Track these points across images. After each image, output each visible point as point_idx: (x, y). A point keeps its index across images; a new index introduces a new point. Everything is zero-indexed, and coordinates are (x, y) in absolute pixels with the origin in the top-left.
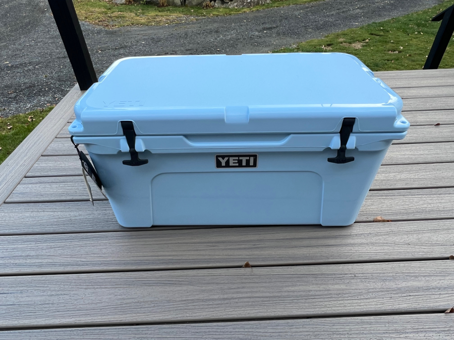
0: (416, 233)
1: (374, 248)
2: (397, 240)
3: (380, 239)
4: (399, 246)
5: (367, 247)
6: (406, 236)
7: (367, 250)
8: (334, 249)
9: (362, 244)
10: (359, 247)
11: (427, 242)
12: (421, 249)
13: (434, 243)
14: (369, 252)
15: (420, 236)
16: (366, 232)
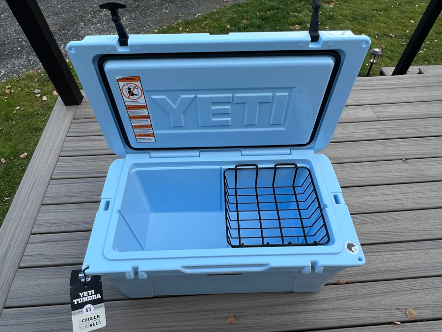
0: (370, 297)
1: (335, 313)
2: (354, 305)
3: (340, 304)
4: (354, 311)
5: (329, 313)
6: (361, 300)
7: (329, 316)
8: (302, 316)
9: (325, 310)
10: (323, 313)
11: (376, 307)
12: (371, 314)
13: (382, 307)
14: (330, 318)
15: (372, 300)
16: (330, 297)
